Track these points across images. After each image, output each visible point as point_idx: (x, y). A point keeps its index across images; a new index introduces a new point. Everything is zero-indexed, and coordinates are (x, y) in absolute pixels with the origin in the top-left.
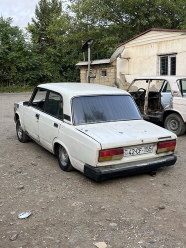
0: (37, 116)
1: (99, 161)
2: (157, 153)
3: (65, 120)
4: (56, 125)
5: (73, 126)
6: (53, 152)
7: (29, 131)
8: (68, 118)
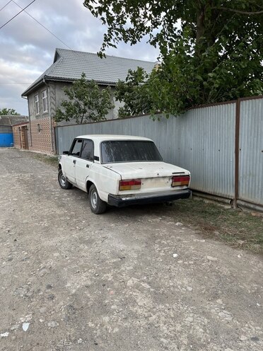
0: (74, 162)
1: (120, 190)
2: (172, 186)
3: (95, 161)
4: (88, 166)
5: (100, 165)
6: (86, 190)
7: (69, 177)
8: (97, 158)
